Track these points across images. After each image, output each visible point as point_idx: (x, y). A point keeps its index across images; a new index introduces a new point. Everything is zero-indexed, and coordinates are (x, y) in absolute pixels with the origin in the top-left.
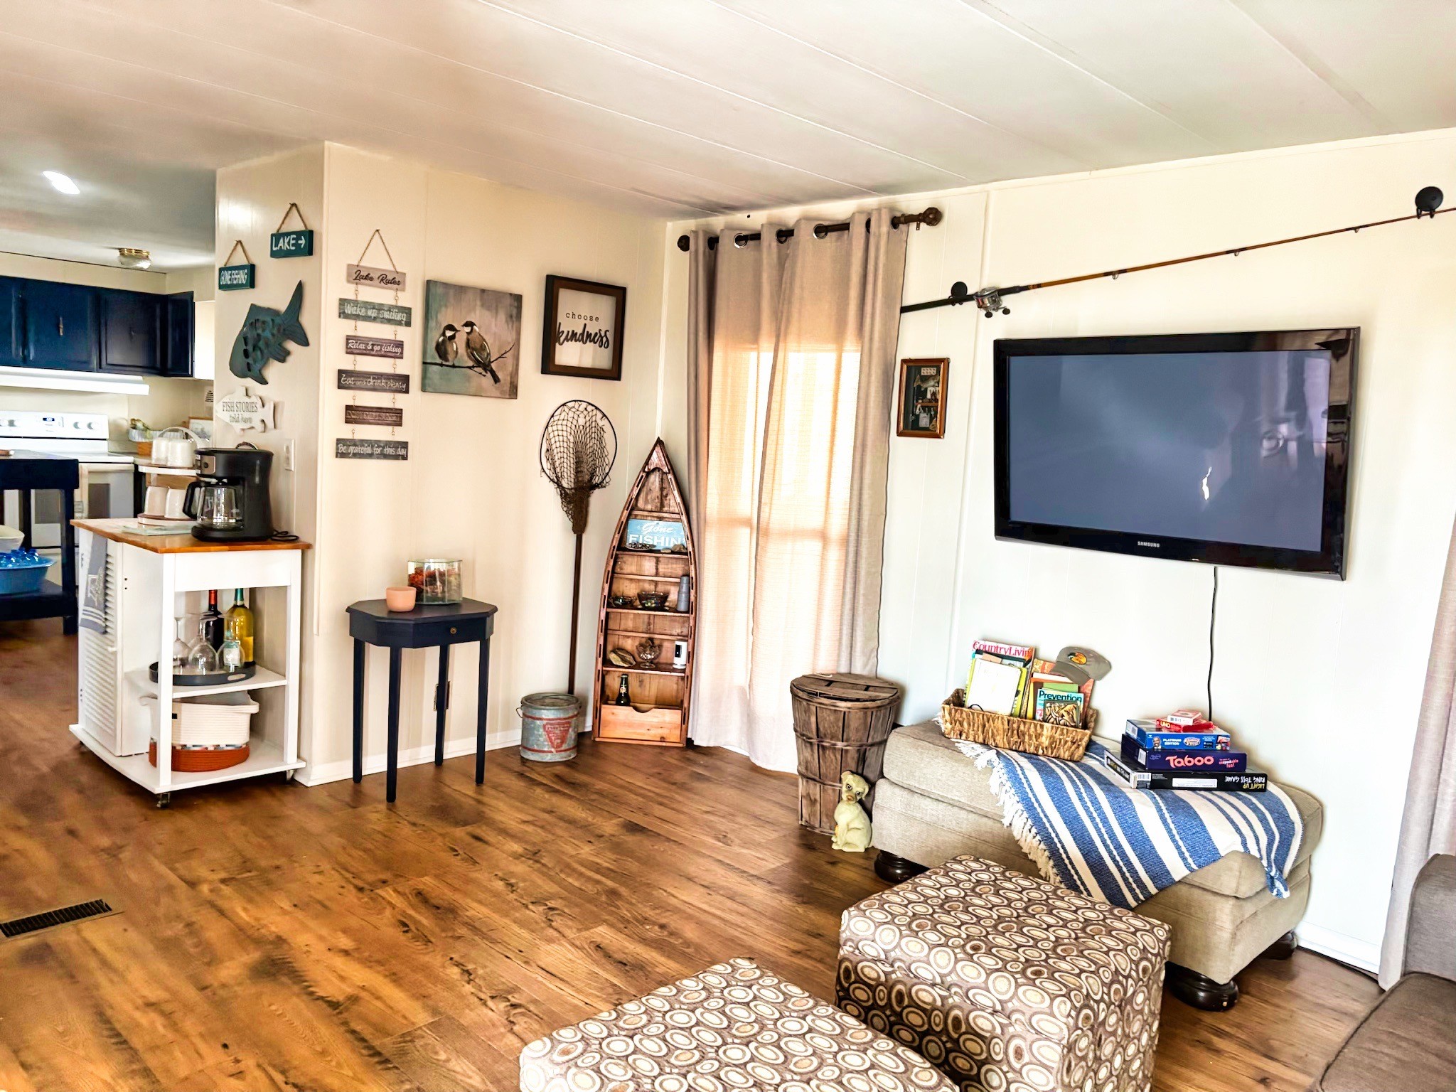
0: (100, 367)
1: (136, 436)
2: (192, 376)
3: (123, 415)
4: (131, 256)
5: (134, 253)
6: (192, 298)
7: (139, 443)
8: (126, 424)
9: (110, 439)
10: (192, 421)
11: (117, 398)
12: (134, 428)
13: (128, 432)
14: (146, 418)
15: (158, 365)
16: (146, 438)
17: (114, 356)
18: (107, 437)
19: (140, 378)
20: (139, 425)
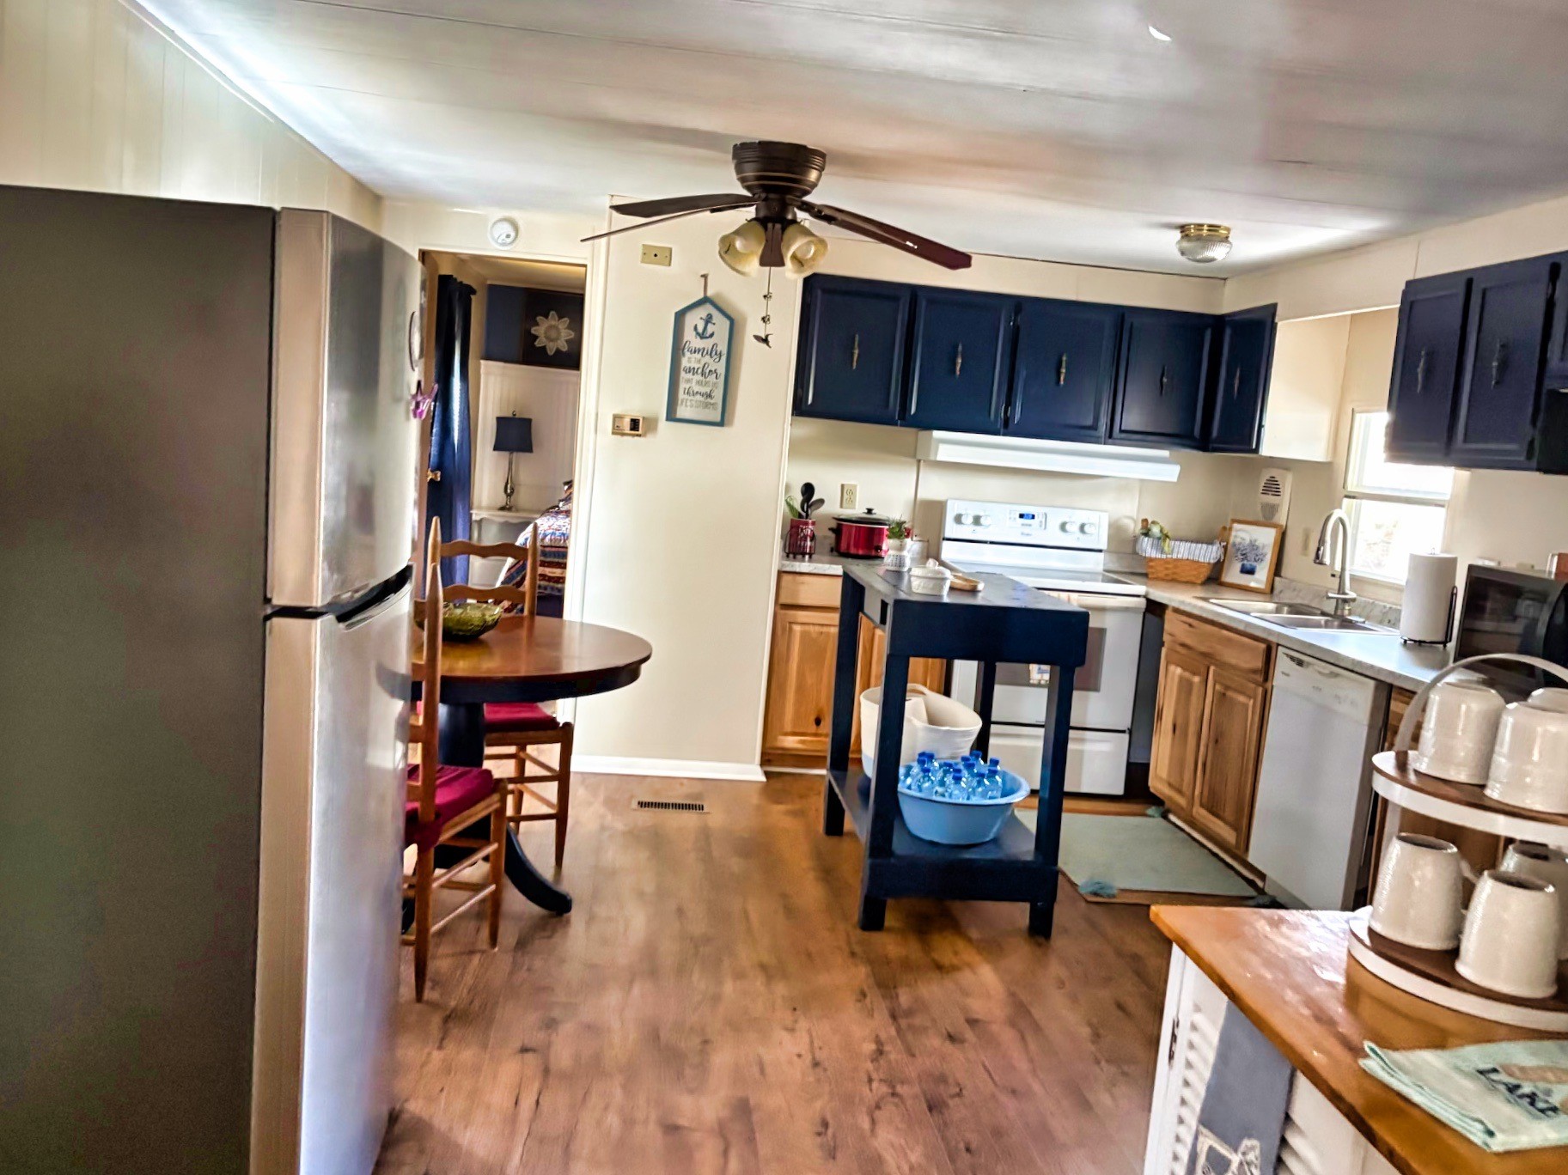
0: (1110, 436)
1: (1147, 548)
2: (1256, 451)
3: (1130, 512)
4: (1199, 238)
5: (1205, 232)
6: (1274, 315)
7: (1151, 560)
8: (1134, 528)
9: (1108, 551)
10: (1236, 526)
11: (1124, 485)
12: (1147, 534)
13: (1135, 540)
14: (1163, 521)
15: (1197, 432)
16: (1162, 552)
17: (1132, 419)
18: (1104, 546)
19: (1165, 453)
20: (1155, 530)
